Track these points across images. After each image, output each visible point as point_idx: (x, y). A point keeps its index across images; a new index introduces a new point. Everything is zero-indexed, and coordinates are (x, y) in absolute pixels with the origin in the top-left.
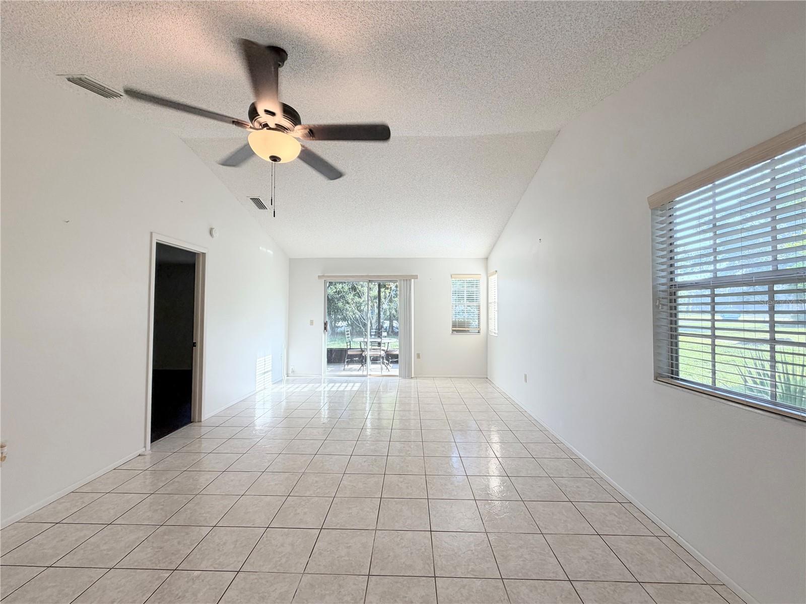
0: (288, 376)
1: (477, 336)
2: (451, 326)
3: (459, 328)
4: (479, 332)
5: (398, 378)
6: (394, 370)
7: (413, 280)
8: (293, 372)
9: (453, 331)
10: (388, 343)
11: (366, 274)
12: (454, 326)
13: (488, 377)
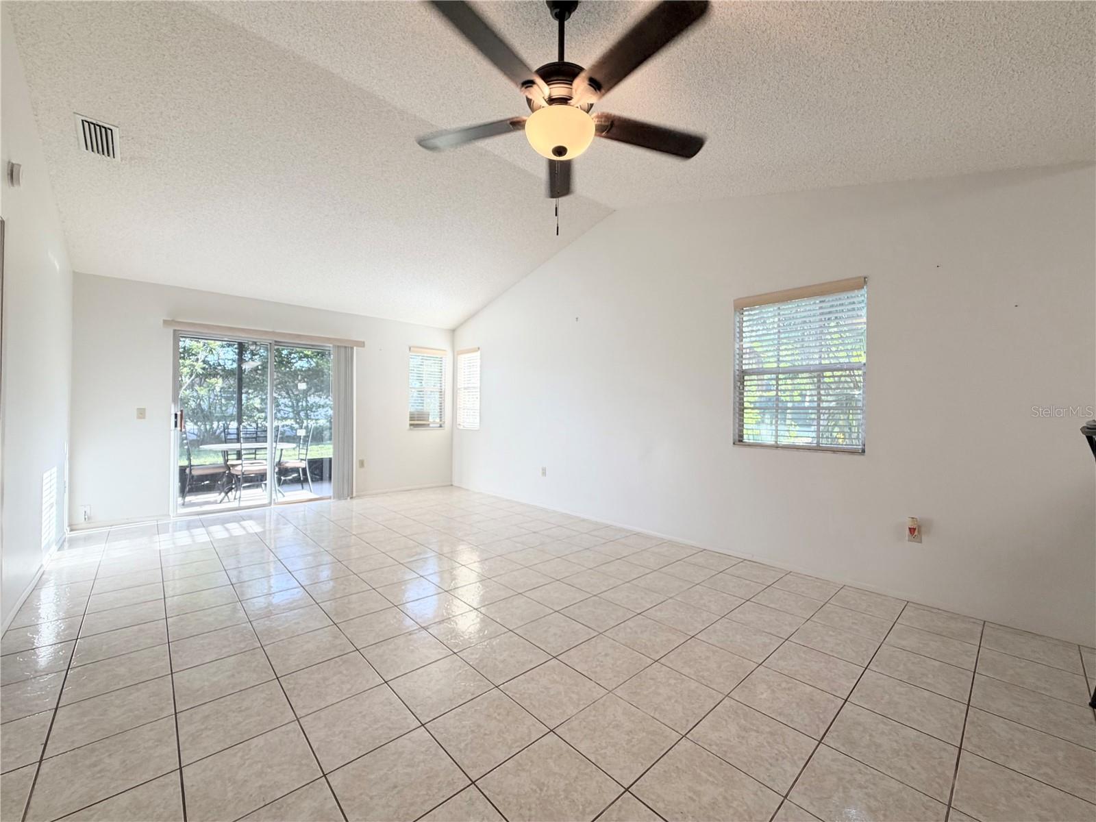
0: (71, 530)
1: (440, 432)
2: (408, 419)
3: (418, 421)
4: (441, 426)
5: (332, 500)
6: (326, 489)
7: (355, 348)
8: (88, 518)
9: (411, 425)
10: (282, 450)
11: (271, 330)
12: (412, 419)
13: (453, 484)
